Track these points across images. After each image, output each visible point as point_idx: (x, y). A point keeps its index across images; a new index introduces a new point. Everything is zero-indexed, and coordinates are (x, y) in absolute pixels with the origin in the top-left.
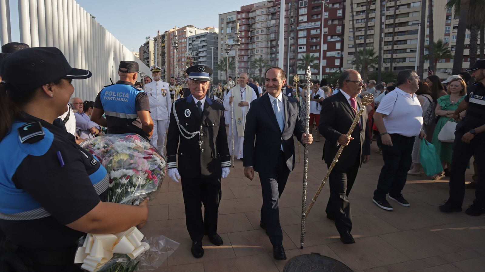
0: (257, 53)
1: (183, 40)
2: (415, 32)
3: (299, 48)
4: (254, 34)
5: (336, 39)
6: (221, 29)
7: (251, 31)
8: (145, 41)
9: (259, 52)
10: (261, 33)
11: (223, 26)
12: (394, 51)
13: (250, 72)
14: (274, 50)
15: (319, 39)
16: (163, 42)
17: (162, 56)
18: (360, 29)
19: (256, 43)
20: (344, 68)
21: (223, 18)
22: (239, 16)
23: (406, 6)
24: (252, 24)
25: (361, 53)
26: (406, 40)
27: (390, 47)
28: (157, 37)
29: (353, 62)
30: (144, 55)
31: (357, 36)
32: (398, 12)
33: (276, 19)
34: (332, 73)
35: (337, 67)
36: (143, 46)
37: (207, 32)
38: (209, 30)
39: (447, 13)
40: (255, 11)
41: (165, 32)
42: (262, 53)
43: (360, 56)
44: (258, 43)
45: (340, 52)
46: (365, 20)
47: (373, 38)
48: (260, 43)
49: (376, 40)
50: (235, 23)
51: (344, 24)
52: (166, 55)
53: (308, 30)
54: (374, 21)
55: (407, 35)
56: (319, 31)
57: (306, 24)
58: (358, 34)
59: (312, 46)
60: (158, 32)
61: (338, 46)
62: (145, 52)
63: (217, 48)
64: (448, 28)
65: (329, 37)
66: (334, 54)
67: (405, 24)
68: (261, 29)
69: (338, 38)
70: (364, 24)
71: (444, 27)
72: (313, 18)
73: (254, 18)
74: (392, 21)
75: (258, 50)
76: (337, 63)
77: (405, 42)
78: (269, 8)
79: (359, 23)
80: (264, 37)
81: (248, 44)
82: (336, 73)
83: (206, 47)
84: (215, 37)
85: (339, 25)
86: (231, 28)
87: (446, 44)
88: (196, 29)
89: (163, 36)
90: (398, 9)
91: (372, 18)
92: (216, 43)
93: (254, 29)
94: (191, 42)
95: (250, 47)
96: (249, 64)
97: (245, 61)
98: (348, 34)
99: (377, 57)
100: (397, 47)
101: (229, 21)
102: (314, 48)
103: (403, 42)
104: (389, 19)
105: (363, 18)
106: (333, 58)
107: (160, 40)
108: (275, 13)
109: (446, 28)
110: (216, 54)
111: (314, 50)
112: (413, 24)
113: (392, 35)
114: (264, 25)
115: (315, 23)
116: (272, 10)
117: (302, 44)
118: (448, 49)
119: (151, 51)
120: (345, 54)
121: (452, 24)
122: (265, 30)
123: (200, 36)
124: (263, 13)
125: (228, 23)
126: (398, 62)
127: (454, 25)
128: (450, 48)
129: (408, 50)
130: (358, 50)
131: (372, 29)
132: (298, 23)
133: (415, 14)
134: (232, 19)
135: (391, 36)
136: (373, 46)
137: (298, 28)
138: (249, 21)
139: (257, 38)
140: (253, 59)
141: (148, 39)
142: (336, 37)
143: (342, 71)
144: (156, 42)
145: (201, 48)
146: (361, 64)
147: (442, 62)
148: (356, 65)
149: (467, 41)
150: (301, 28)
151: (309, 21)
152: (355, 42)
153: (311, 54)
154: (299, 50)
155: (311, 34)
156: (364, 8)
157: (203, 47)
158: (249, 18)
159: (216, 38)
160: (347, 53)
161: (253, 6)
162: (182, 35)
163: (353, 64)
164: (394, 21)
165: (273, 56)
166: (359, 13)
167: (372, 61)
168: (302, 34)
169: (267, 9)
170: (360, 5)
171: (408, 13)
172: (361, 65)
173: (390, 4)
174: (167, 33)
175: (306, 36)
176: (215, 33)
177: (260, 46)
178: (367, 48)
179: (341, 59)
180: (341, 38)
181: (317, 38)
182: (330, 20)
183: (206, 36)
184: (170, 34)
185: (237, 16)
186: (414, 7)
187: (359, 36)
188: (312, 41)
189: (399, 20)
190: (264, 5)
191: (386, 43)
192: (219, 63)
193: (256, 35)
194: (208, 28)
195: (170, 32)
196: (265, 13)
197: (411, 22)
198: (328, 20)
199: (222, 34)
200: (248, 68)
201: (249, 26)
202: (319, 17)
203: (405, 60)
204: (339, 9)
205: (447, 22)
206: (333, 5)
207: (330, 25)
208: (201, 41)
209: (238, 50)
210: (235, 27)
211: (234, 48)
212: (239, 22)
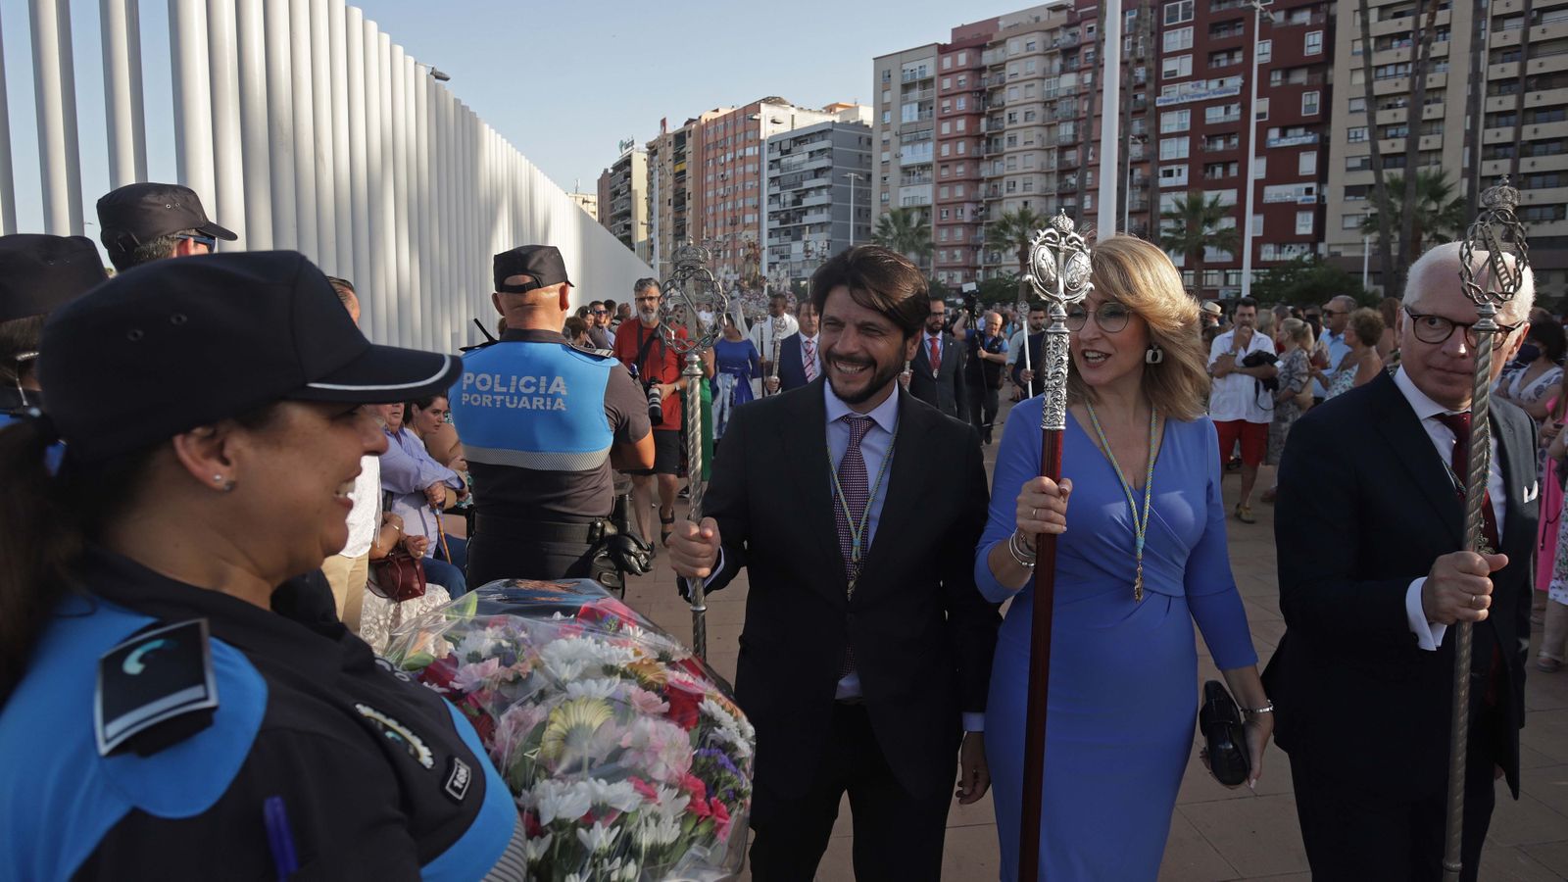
0: (1010, 195)
1: (750, 151)
3: (1164, 172)
4: (1001, 125)
5: (1298, 137)
6: (881, 108)
7: (990, 116)
8: (616, 157)
9: (1019, 190)
10: (1026, 120)
13: (985, 262)
14: (1073, 181)
15: (1237, 141)
16: (679, 157)
17: (676, 206)
18: (1390, 101)
19: (1005, 157)
20: (1329, 245)
21: (889, 71)
22: (947, 63)
24: (994, 90)
25: (1399, 187)
27: (1504, 166)
28: (659, 139)
30: (612, 206)
31: (1380, 127)
32: (1535, 35)
33: (1079, 71)
34: (1285, 262)
35: (1302, 239)
36: (610, 171)
37: (834, 122)
38: (839, 112)
40: (1002, 43)
41: (687, 123)
42: (1030, 193)
43: (1393, 201)
44: (1014, 157)
45: (1313, 185)
46: (1410, 65)
47: (1438, 133)
48: (1020, 156)
49: (1452, 138)
50: (933, 87)
51: (1329, 82)
52: (689, 204)
53: (1197, 109)
54: (1445, 69)
56: (1236, 113)
57: (1188, 87)
58: (1383, 117)
59: (1209, 166)
60: (663, 122)
61: (1308, 163)
62: (617, 193)
63: (869, 177)
65: (1274, 133)
66: (1290, 194)
68: (1024, 107)
69: (1306, 135)
70: (1407, 79)
72: (1214, 65)
73: (999, 68)
74: (1513, 70)
75: (1014, 183)
76: (1304, 225)
77: (1563, 145)
78: (1052, 31)
79: (1386, 77)
80: (1035, 136)
81: (978, 160)
82: (1297, 264)
83: (830, 173)
84: (860, 136)
85: (1310, 88)
86: (916, 106)
88: (794, 112)
89: (680, 138)
90: (1535, 22)
92: (864, 160)
93: (998, 106)
94: (777, 155)
95: (986, 171)
96: (982, 231)
97: (966, 220)
98: (1346, 119)
100: (1533, 164)
101: (908, 80)
102: (1219, 171)
103: (1553, 146)
104: (1503, 62)
105: (1401, 60)
106: (1289, 210)
107: (670, 151)
108: (1076, 50)
110: (864, 197)
111: (1219, 180)
113: (1513, 118)
114: (1035, 93)
115: (1222, 83)
116: (1065, 38)
117: (1174, 157)
119: (636, 191)
120: (1334, 192)
122: (1038, 109)
123: (808, 135)
124: (1034, 49)
125: (907, 87)
126: (1537, 222)
131: (1438, 101)
132: (1160, 81)
134: (920, 73)
135: (1507, 125)
136: (1438, 163)
137: (1161, 101)
138: (980, 78)
139: (1012, 140)
140: (996, 214)
141: (627, 147)
142: (1301, 131)
143: (1320, 256)
144: (656, 158)
145: (811, 179)
148: (1375, 233)
150: (1168, 101)
151: (1199, 74)
152: (1375, 149)
153: (1209, 196)
154: (1164, 182)
155: (1208, 122)
156: (1406, 24)
157: (818, 173)
158: (982, 69)
159: (864, 141)
160: (1343, 190)
161: (998, 28)
162: (746, 132)
163: (1366, 231)
164: (1523, 68)
165: (1070, 200)
166: (1387, 43)
168: (1171, 122)
169: (1045, 36)
170: (1389, 13)
173: (1508, 5)
174: (694, 126)
175: (1188, 128)
176: (860, 125)
177: (1019, 169)
178: (1420, 170)
179: (1320, 211)
180: (1317, 135)
181: (1228, 135)
182: (1276, 69)
183: (830, 136)
184: (703, 129)
185: (939, 63)
187: (1386, 127)
188: (1211, 147)
189: (1541, 65)
190: (1037, 19)
191: (1491, 152)
192: (874, 231)
193: (1007, 127)
194: (837, 105)
195: (703, 121)
196: (1038, 48)
198: (1271, 70)
199: (886, 128)
200: (979, 247)
201: (984, 96)
202: (1238, 58)
203: (1564, 212)
204: (1313, 28)
206: (1289, 16)
207: (1278, 87)
208: (811, 154)
209: (941, 183)
210: (931, 101)
211: (928, 174)
212: (947, 83)
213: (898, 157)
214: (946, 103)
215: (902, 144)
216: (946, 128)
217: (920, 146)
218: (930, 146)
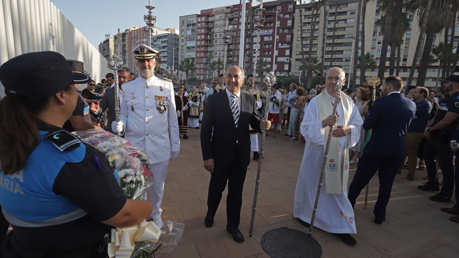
0: (215, 56)
1: (144, 40)
2: (350, 44)
3: (254, 52)
4: (213, 37)
5: (285, 46)
6: (181, 31)
7: (210, 35)
9: (218, 55)
10: (220, 36)
11: (183, 28)
12: (333, 59)
13: (209, 73)
14: (231, 53)
15: (271, 46)
16: (124, 40)
17: (123, 54)
18: (306, 39)
19: (214, 46)
20: (292, 73)
21: (184, 21)
22: (199, 20)
23: (343, 22)
24: (211, 28)
25: (307, 59)
26: (342, 51)
27: (329, 56)
28: (117, 35)
29: (300, 68)
30: (104, 53)
31: (304, 45)
32: (337, 26)
33: (233, 25)
34: (282, 76)
35: (286, 71)
36: (103, 43)
37: (168, 33)
38: (170, 31)
39: (374, 30)
40: (214, 15)
41: (126, 31)
42: (220, 56)
43: (306, 63)
44: (217, 46)
45: (289, 58)
46: (311, 30)
47: (316, 47)
49: (319, 49)
50: (195, 26)
51: (293, 33)
52: (127, 54)
53: (262, 37)
54: (318, 32)
55: (343, 46)
56: (271, 38)
57: (260, 31)
58: (304, 42)
59: (265, 52)
60: (119, 30)
61: (287, 52)
62: (105, 50)
63: (178, 49)
64: (374, 43)
65: (280, 44)
66: (283, 60)
67: (342, 37)
68: (219, 33)
69: (287, 45)
70: (310, 34)
71: (371, 41)
72: (266, 26)
73: (213, 22)
74: (332, 34)
75: (216, 53)
76: (286, 68)
77: (341, 52)
78: (227, 13)
79: (305, 33)
80: (222, 41)
81: (207, 46)
82: (285, 77)
83: (167, 47)
84: (175, 38)
85: (288, 34)
86: (191, 31)
87: (373, 56)
88: (157, 29)
89: (124, 35)
90: (337, 23)
91: (316, 30)
92: (177, 45)
93: (213, 32)
94: (153, 42)
95: (209, 49)
96: (208, 65)
97: (204, 62)
98: (296, 42)
99: (320, 64)
100: (335, 56)
101: (189, 23)
102: (267, 53)
103: (340, 52)
104: (330, 31)
105: (309, 29)
106: (283, 63)
107: (121, 38)
108: (233, 19)
109: (373, 42)
110: (177, 54)
111: (267, 55)
112: (348, 37)
113: (332, 45)
114: (222, 30)
115: (268, 31)
116: (230, 16)
117: (256, 49)
118: (374, 61)
119: (111, 49)
120: (293, 60)
121: (377, 39)
122: (223, 34)
123: (161, 37)
124: (222, 18)
125: (188, 25)
127: (378, 40)
128: (375, 60)
129: (344, 60)
130: (305, 57)
131: (316, 39)
132: (253, 29)
133: (351, 29)
134: (192, 22)
135: (330, 47)
136: (316, 54)
137: (253, 34)
138: (208, 25)
139: (216, 41)
140: (212, 61)
141: (108, 36)
142: (286, 44)
143: (290, 75)
144: (117, 40)
145: (162, 49)
146: (307, 69)
147: (368, 71)
148: (302, 71)
149: (388, 55)
150: (255, 34)
152: (302, 50)
153: (264, 59)
154: (254, 55)
155: (264, 40)
156: (310, 20)
157: (164, 47)
158: (209, 22)
159: (177, 39)
160: (295, 59)
161: (213, 11)
162: (143, 34)
163: (300, 70)
164: (334, 33)
165: (230, 59)
166: (306, 24)
167: (316, 68)
168: (257, 40)
169: (225, 15)
170: (306, 17)
171: (345, 28)
172: (307, 71)
173: (331, 18)
174: (128, 32)
175: (260, 41)
176: (175, 35)
177: (218, 49)
178: (312, 56)
179: (290, 64)
180: (290, 46)
181: (269, 44)
182: (281, 29)
183: (167, 37)
184: (131, 33)
185: (197, 20)
186: (349, 22)
187: (305, 45)
188: (265, 47)
189: (338, 33)
190: (223, 10)
191: (327, 53)
192: (180, 64)
193: (215, 38)
194: (169, 29)
195: (131, 30)
196: (223, 18)
197: (347, 35)
198: (280, 29)
199: (183, 36)
200: (207, 69)
201: (209, 29)
202: (272, 25)
204: (289, 19)
205: (374, 38)
206: (284, 15)
207: (281, 33)
208: (162, 42)
209: (197, 52)
210: (195, 30)
211: (194, 49)
212: (199, 25)
213: (186, 44)
214: (199, 31)
215: (187, 41)
216: (199, 37)
217: (192, 42)
218: (195, 42)
